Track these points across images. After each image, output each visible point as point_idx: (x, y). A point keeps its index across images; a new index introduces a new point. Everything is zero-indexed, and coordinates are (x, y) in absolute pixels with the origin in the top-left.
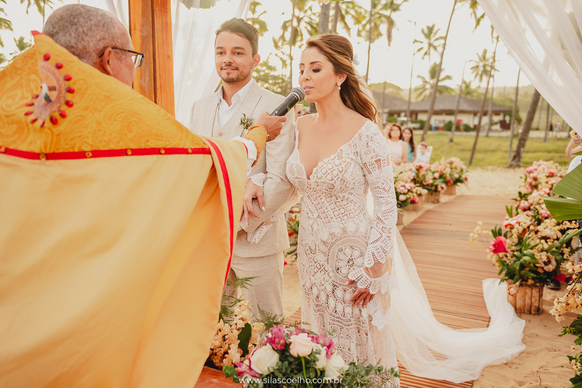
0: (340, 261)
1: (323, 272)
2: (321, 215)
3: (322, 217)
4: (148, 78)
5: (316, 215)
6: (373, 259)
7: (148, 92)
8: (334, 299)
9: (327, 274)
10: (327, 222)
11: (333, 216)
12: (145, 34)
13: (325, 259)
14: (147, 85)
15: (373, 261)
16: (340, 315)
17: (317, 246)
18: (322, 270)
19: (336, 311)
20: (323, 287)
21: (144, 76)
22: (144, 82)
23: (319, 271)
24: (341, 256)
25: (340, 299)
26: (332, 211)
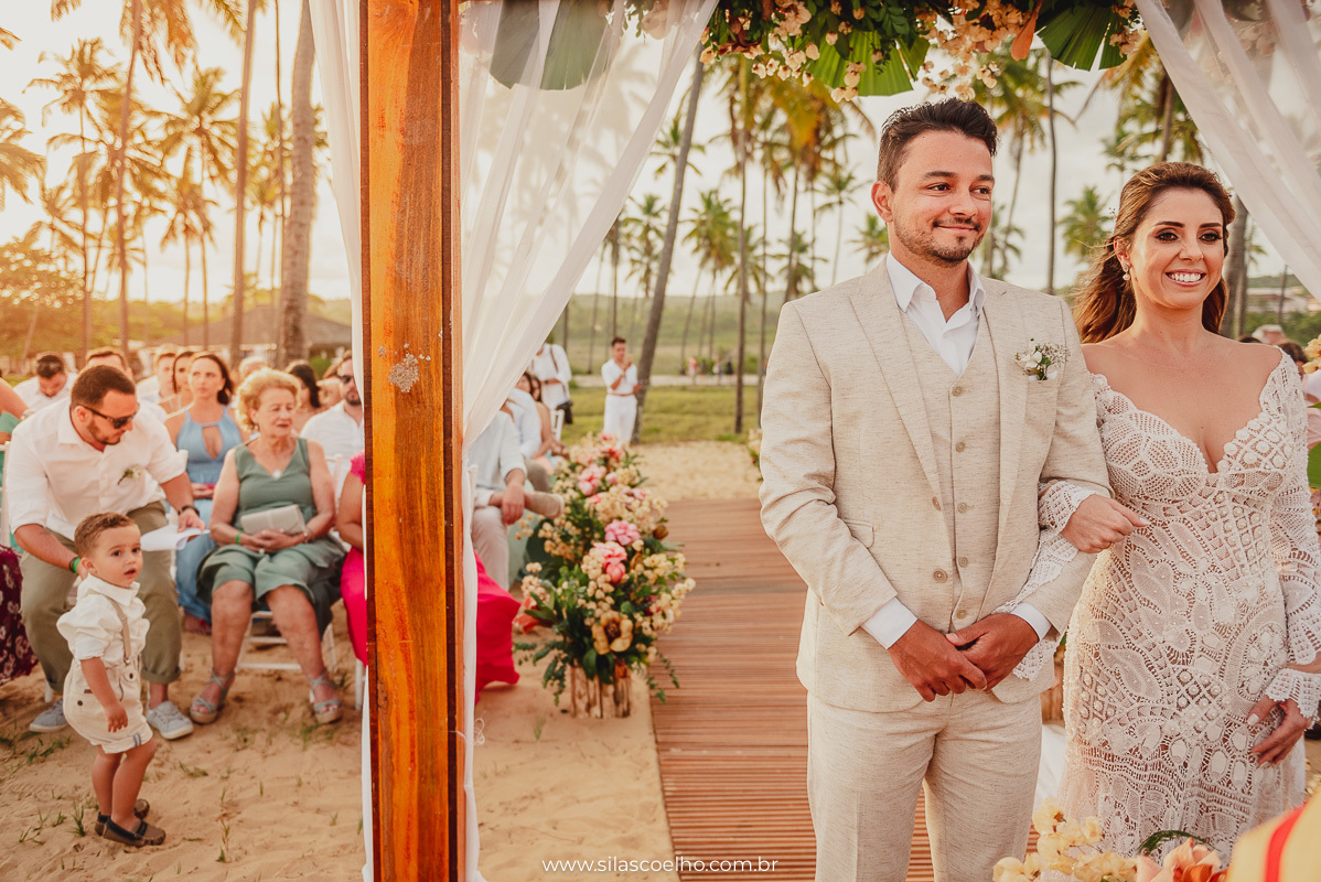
0: (1249, 665)
1: (1204, 702)
2: (1218, 563)
3: (1222, 569)
4: (422, 257)
5: (1203, 565)
6: (1311, 644)
7: (419, 296)
8: (1227, 754)
9: (1214, 702)
10: (1234, 577)
11: (1244, 561)
12: (416, 141)
13: (1217, 669)
14: (420, 277)
15: (1312, 648)
16: (1239, 790)
17: (1199, 641)
18: (1204, 696)
19: (1230, 782)
20: (1201, 736)
21: (410, 252)
22: (410, 267)
23: (1193, 702)
24: (1253, 653)
25: (1241, 754)
26: (1243, 550)
